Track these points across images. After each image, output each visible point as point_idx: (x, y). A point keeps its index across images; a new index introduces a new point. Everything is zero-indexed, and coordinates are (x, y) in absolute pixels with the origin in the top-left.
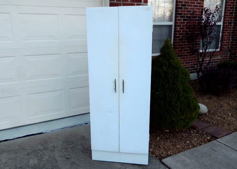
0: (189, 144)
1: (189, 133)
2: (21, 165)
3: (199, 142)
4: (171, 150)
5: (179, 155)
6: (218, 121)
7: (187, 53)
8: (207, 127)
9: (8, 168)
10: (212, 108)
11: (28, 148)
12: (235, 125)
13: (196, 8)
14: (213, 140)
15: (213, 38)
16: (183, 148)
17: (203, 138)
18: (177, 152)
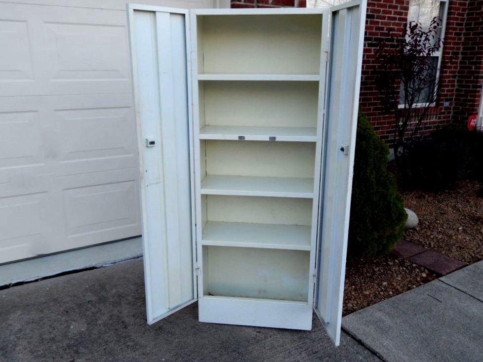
0: (388, 288)
1: (385, 265)
2: (52, 336)
3: (406, 284)
4: (354, 300)
5: (370, 309)
6: (438, 241)
7: (374, 109)
8: (420, 253)
9: (26, 341)
10: (425, 217)
11: (67, 299)
12: (472, 249)
13: (393, 22)
14: (433, 279)
15: (425, 81)
16: (375, 296)
17: (414, 275)
18: (365, 304)
